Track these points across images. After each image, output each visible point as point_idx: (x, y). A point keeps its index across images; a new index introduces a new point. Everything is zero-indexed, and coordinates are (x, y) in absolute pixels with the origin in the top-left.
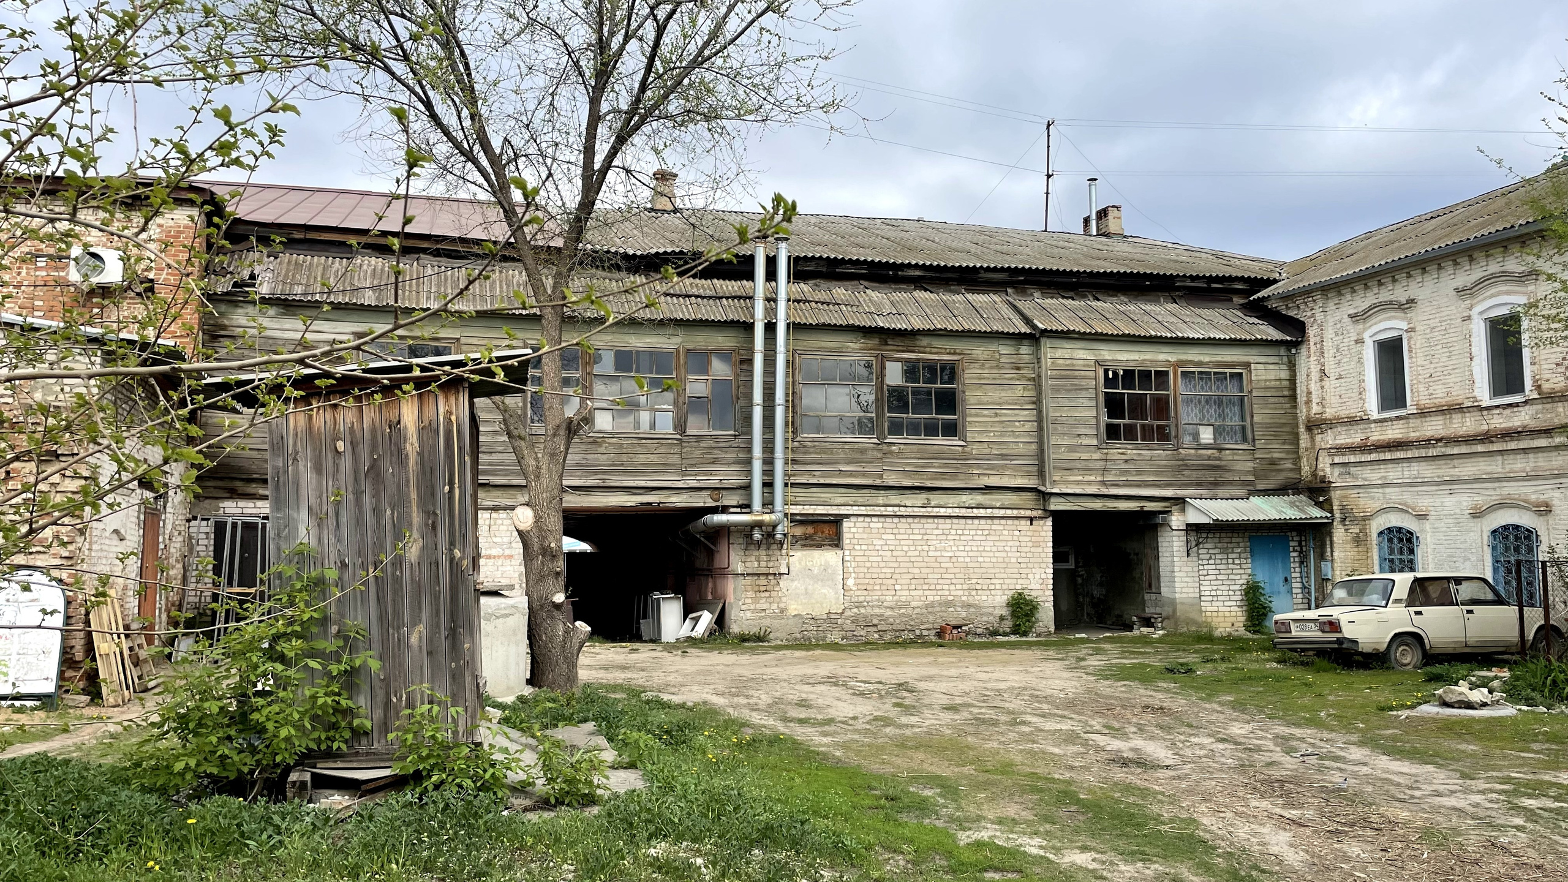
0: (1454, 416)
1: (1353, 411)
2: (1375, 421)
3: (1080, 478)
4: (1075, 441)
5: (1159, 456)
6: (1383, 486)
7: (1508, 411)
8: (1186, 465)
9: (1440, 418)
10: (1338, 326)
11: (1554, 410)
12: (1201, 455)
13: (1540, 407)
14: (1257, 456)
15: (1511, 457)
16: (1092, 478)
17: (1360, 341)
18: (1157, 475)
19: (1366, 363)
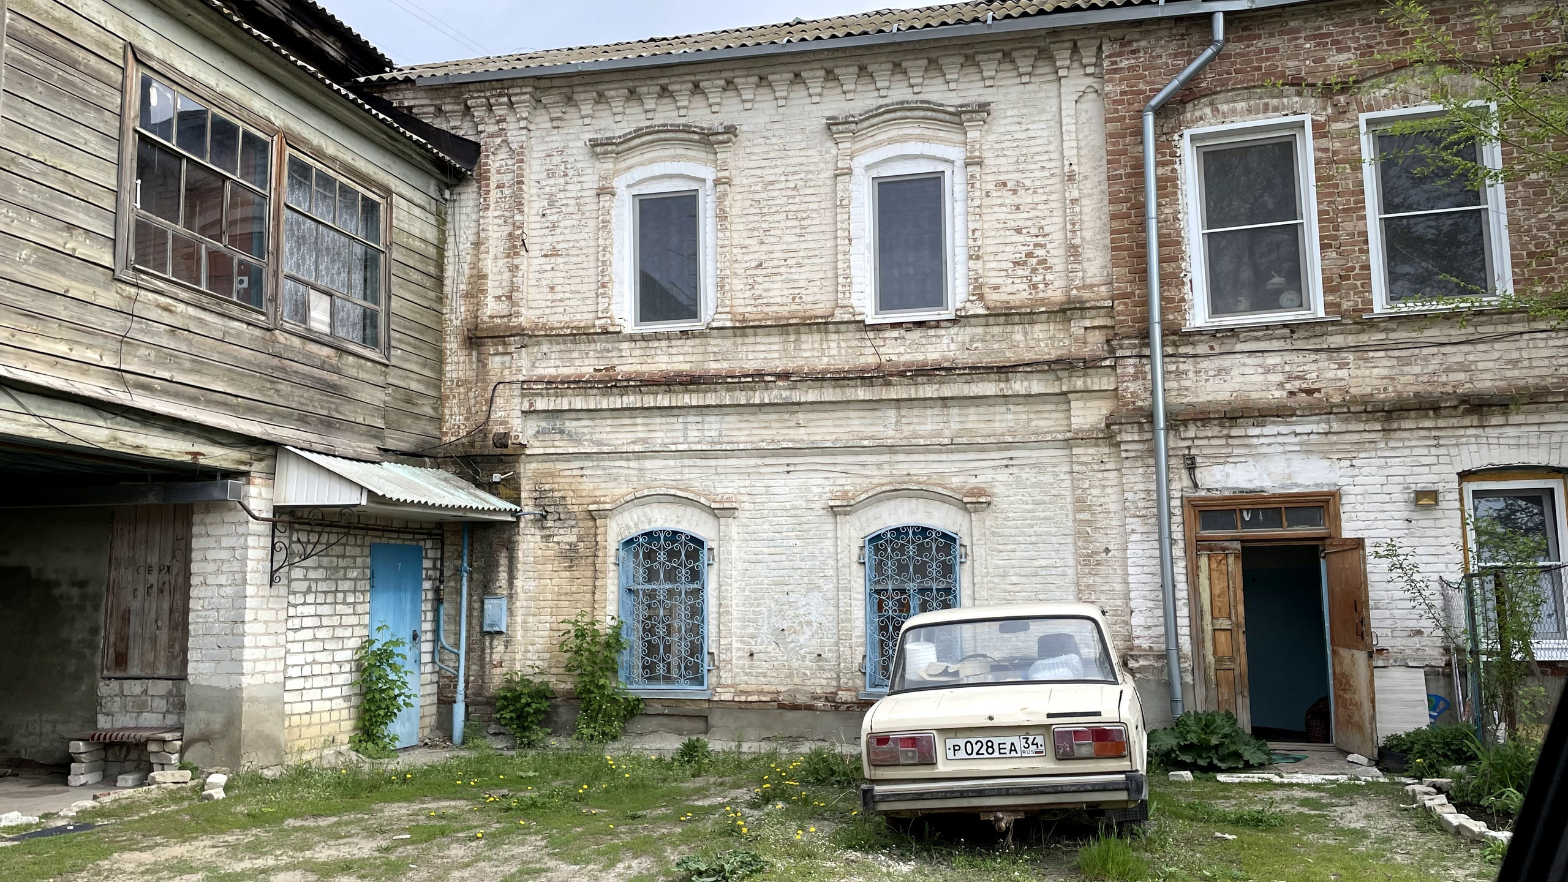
0: (804, 337)
1: (582, 316)
2: (632, 338)
3: (61, 349)
4: (57, 240)
5: (239, 334)
6: (639, 455)
7: (916, 334)
8: (283, 369)
9: (775, 339)
10: (557, 159)
11: (1006, 337)
12: (310, 355)
13: (980, 330)
14: (390, 381)
15: (916, 412)
16: (92, 356)
17: (605, 191)
18: (231, 381)
19: (616, 233)
